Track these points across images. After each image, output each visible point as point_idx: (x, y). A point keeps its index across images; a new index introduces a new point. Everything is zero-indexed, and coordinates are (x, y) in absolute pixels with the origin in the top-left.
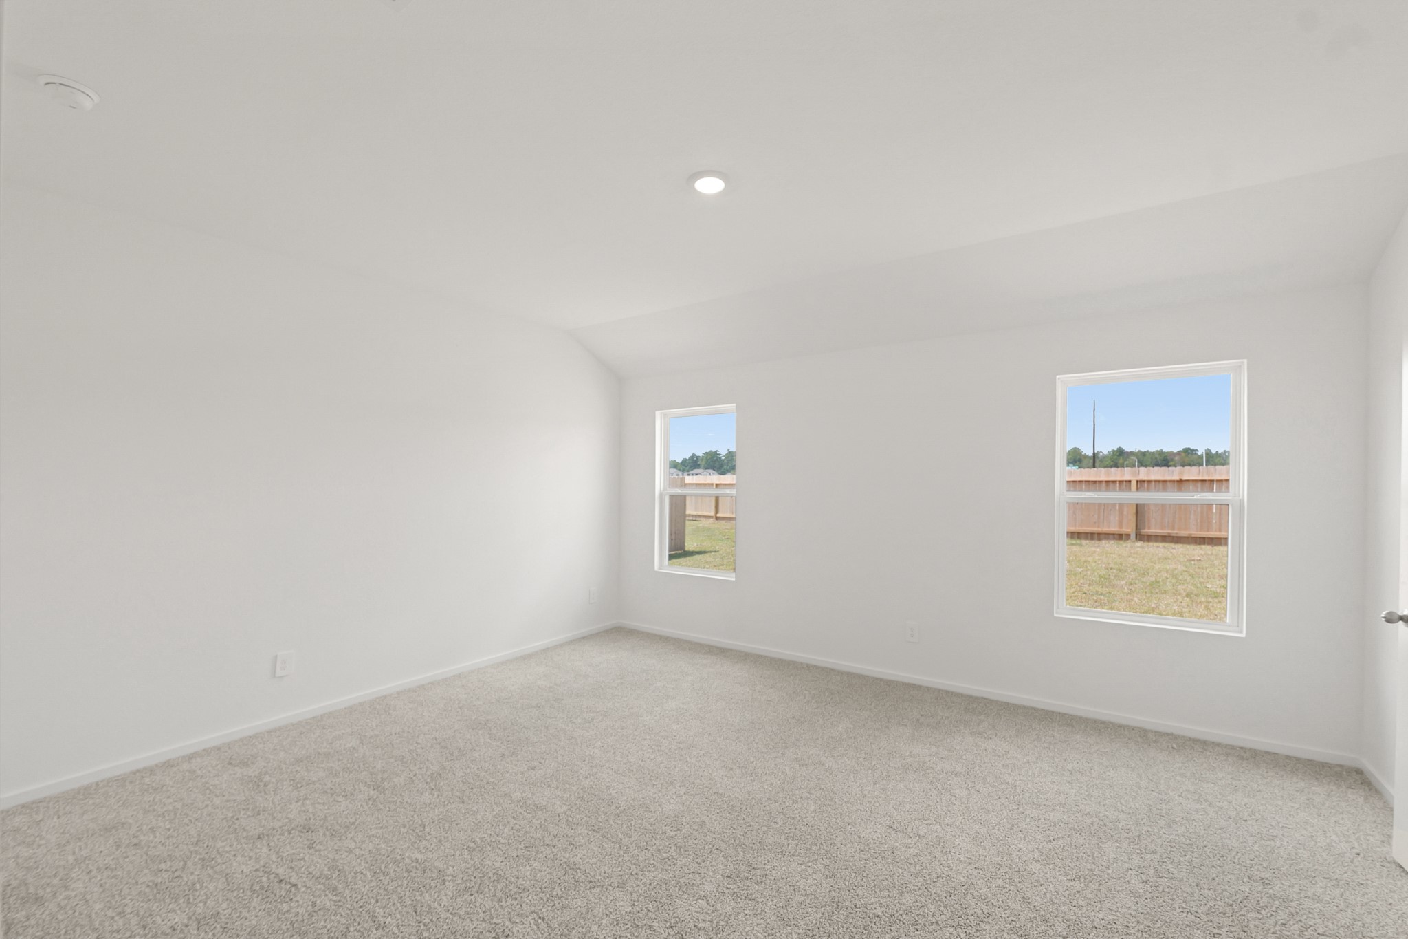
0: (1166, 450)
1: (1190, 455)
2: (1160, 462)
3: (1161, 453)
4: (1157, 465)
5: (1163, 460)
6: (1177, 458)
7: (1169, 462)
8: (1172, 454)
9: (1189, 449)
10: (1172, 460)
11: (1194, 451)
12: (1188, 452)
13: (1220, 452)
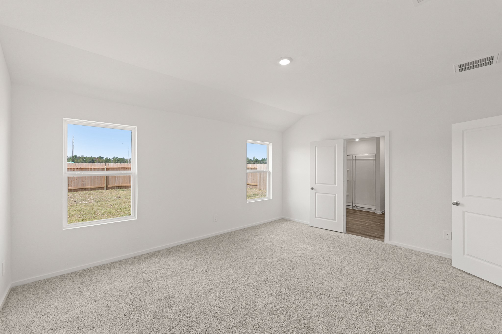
0: (93, 157)
1: (101, 159)
2: (91, 161)
3: (91, 158)
4: (90, 162)
5: (92, 160)
6: (97, 160)
7: (94, 161)
8: (95, 158)
9: (101, 157)
10: (95, 161)
11: (102, 158)
12: (101, 158)
13: (110, 158)
